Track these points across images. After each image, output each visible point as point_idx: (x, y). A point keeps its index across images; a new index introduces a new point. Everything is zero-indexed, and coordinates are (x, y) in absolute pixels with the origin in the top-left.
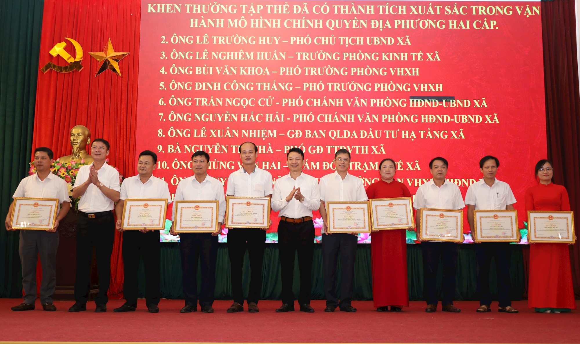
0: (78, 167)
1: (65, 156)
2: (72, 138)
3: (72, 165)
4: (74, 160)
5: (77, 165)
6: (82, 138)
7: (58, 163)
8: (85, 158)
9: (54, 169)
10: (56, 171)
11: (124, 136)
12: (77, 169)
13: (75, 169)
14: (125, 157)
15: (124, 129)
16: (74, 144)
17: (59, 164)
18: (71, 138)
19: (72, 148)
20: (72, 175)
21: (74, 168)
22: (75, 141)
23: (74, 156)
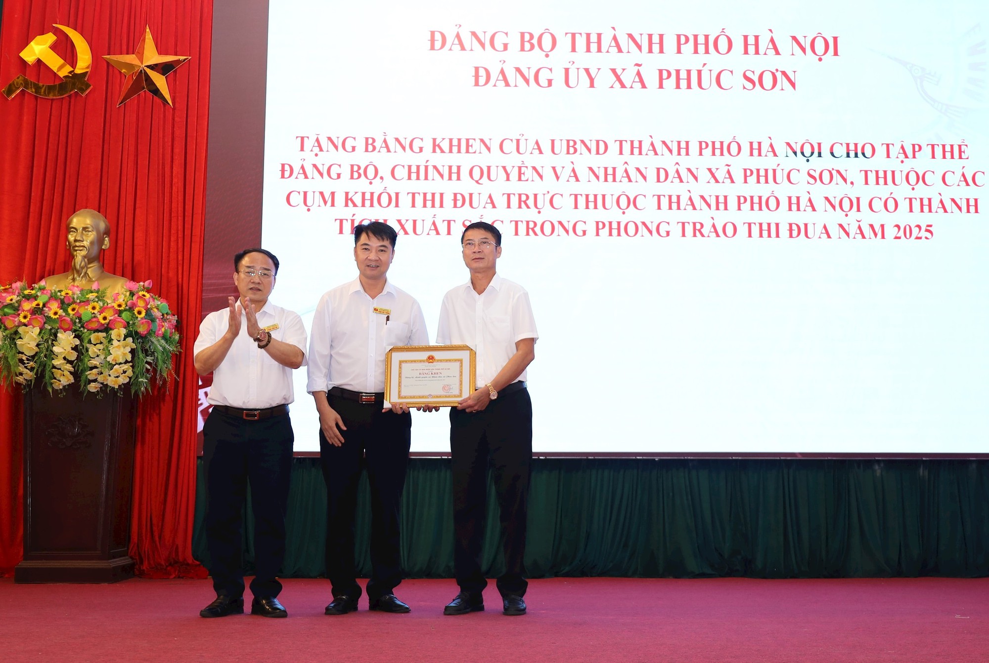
0: (85, 298)
1: (53, 275)
2: (71, 238)
3: (74, 294)
4: (76, 283)
5: (82, 295)
6: (92, 236)
7: (42, 289)
8: (99, 279)
9: (36, 303)
10: (41, 306)
11: (177, 233)
12: (84, 302)
13: (80, 302)
14: (180, 276)
15: (178, 217)
16: (77, 248)
17: (45, 292)
18: (70, 236)
19: (71, 257)
20: (73, 315)
21: (78, 301)
22: (77, 244)
23: (76, 276)
